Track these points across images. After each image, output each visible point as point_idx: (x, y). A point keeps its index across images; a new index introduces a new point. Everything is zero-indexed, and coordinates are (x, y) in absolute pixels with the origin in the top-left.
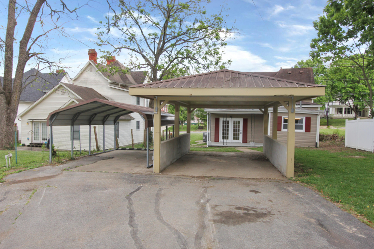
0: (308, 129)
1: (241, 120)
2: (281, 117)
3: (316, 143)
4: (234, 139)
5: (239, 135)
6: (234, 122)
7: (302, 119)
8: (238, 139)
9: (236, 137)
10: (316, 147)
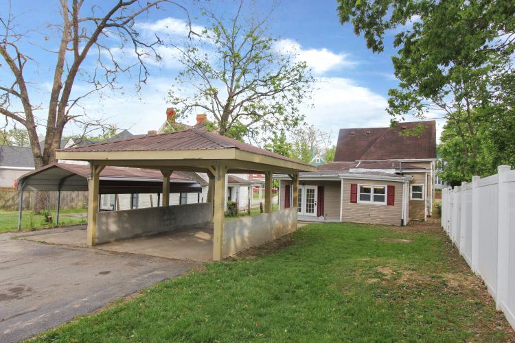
0: (391, 202)
1: (316, 188)
2: (356, 185)
3: (402, 221)
4: (307, 212)
5: (313, 207)
6: (308, 190)
7: (384, 189)
8: (313, 212)
9: (310, 210)
10: (402, 225)
